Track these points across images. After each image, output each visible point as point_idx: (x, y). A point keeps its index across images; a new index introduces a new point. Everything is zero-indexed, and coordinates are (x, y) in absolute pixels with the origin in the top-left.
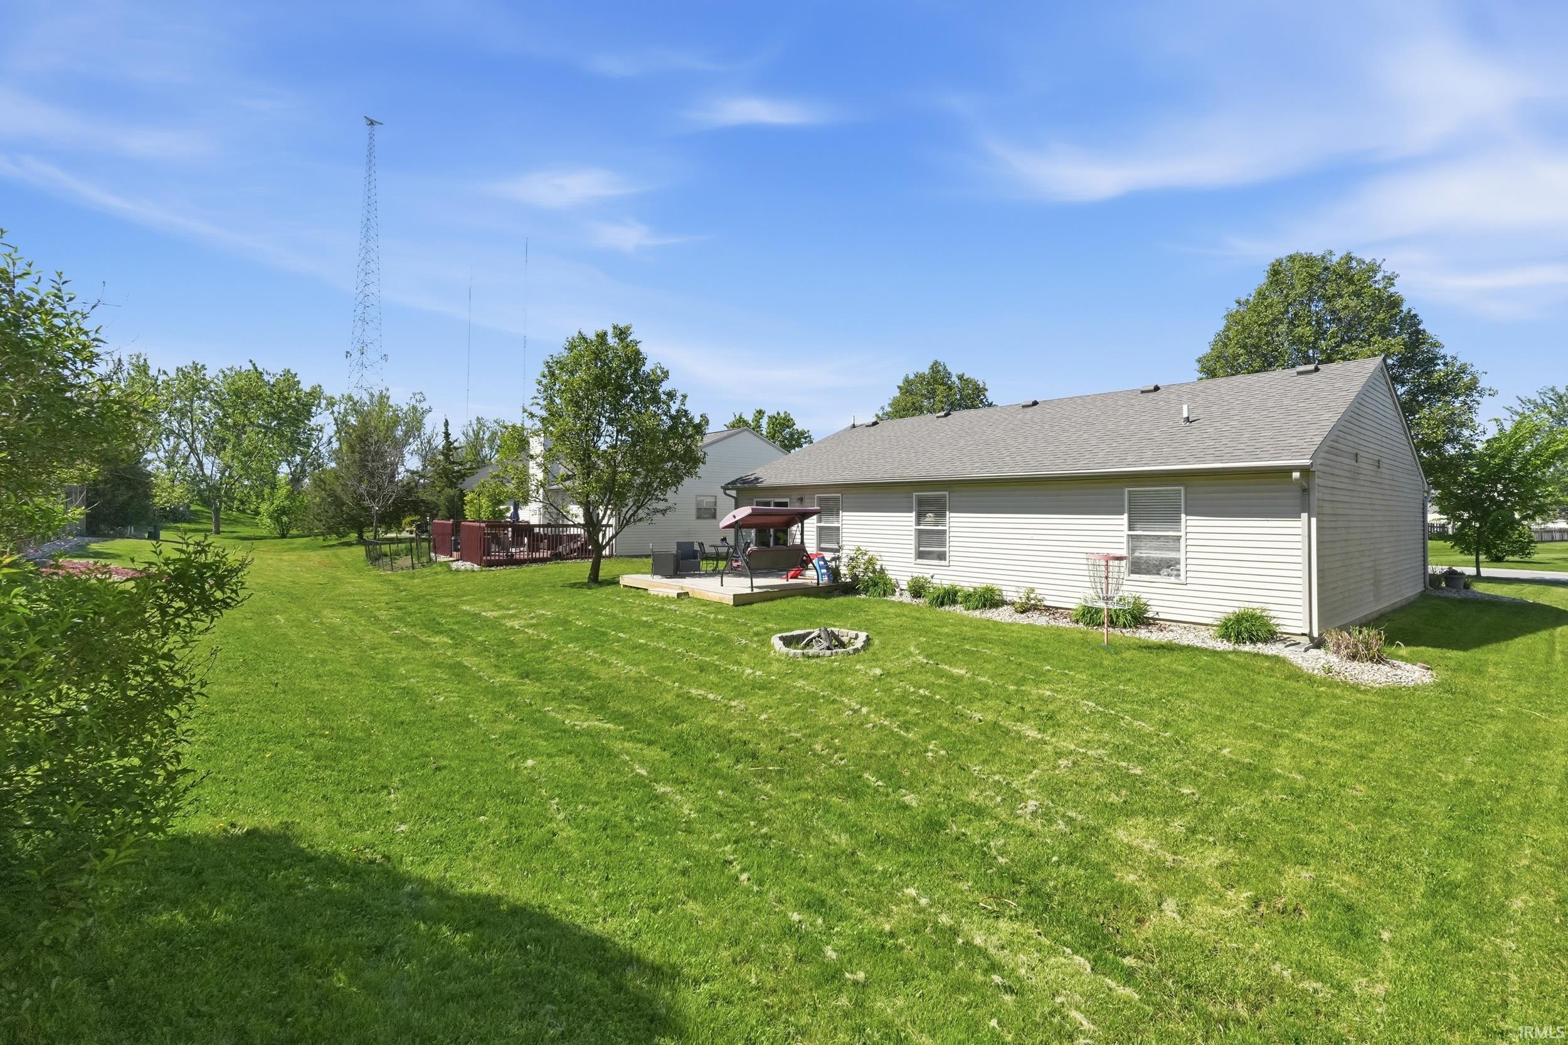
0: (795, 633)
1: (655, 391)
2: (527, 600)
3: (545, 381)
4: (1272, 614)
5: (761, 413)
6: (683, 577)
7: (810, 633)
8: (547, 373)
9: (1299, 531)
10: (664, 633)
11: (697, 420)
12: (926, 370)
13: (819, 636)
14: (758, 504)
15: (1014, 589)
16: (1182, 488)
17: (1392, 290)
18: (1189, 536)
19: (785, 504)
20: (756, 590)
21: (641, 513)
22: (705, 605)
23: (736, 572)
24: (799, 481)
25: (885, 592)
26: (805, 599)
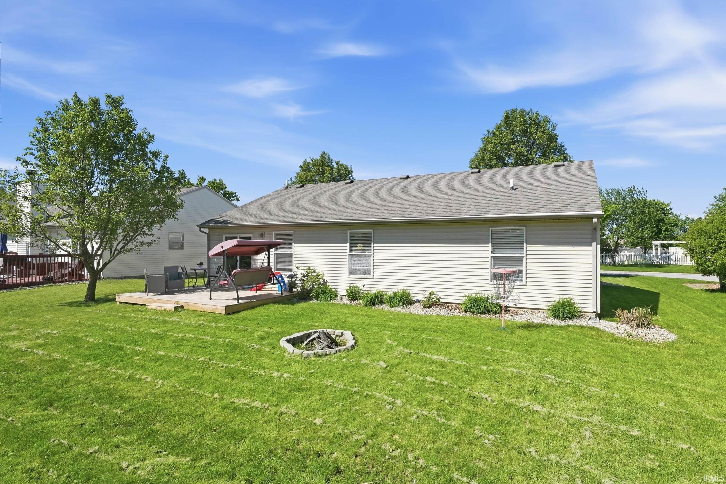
0: (296, 335)
1: (144, 151)
2: (27, 320)
3: (38, 136)
4: (575, 301)
5: (202, 179)
6: (173, 293)
7: (309, 335)
8: (40, 128)
9: (591, 253)
10: (179, 343)
11: (177, 175)
12: (317, 157)
13: (319, 338)
14: (241, 238)
15: (421, 292)
16: (524, 228)
17: (555, 132)
18: (528, 256)
19: (249, 238)
20: (241, 302)
21: (130, 246)
22: (202, 316)
23: (222, 288)
24: (261, 222)
25: (331, 297)
26: (277, 306)
